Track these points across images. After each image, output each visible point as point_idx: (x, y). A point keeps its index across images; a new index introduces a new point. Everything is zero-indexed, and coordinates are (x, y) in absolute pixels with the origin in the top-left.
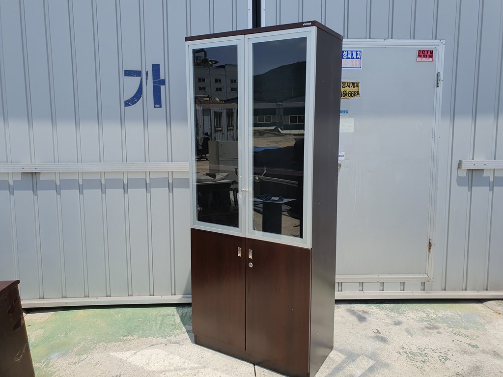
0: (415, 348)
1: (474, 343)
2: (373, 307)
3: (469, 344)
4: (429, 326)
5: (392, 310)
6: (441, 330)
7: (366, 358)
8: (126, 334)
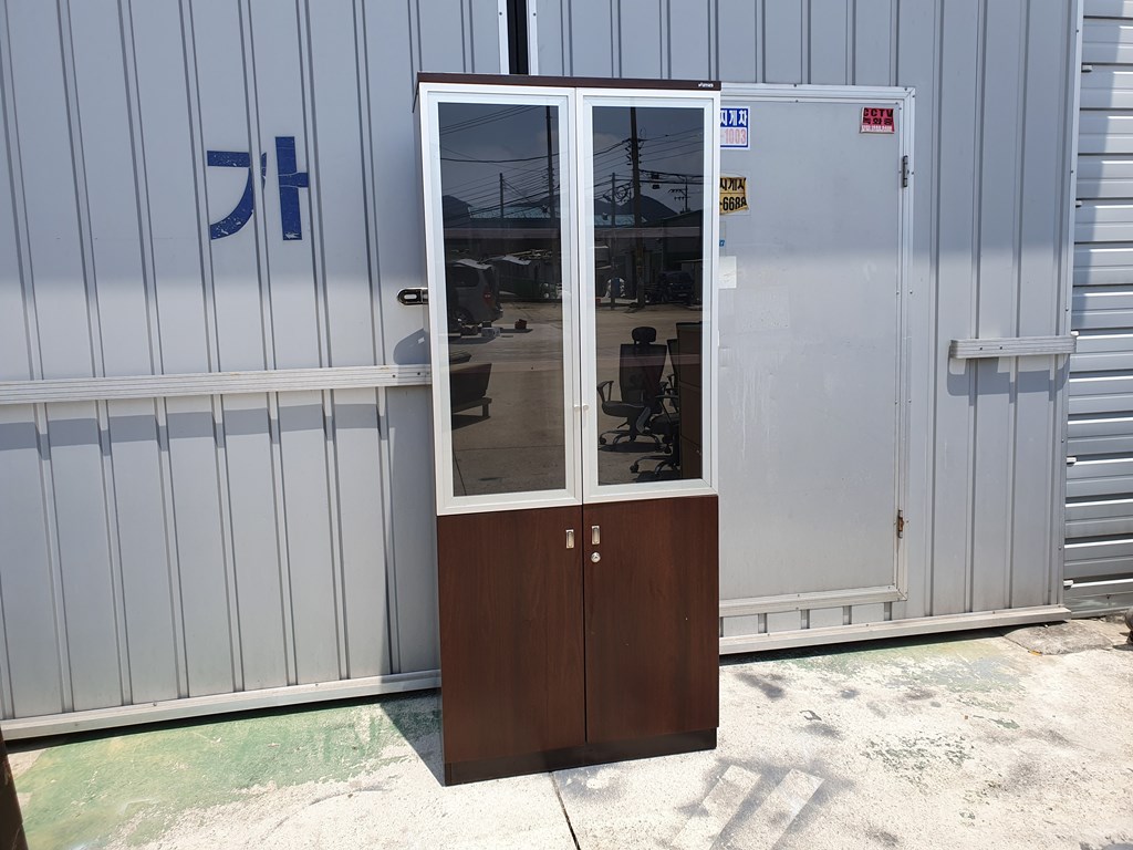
0: (897, 742)
1: (1007, 718)
2: (790, 664)
3: (999, 722)
4: (913, 693)
5: (831, 667)
6: (937, 699)
7: (804, 775)
8: (246, 783)
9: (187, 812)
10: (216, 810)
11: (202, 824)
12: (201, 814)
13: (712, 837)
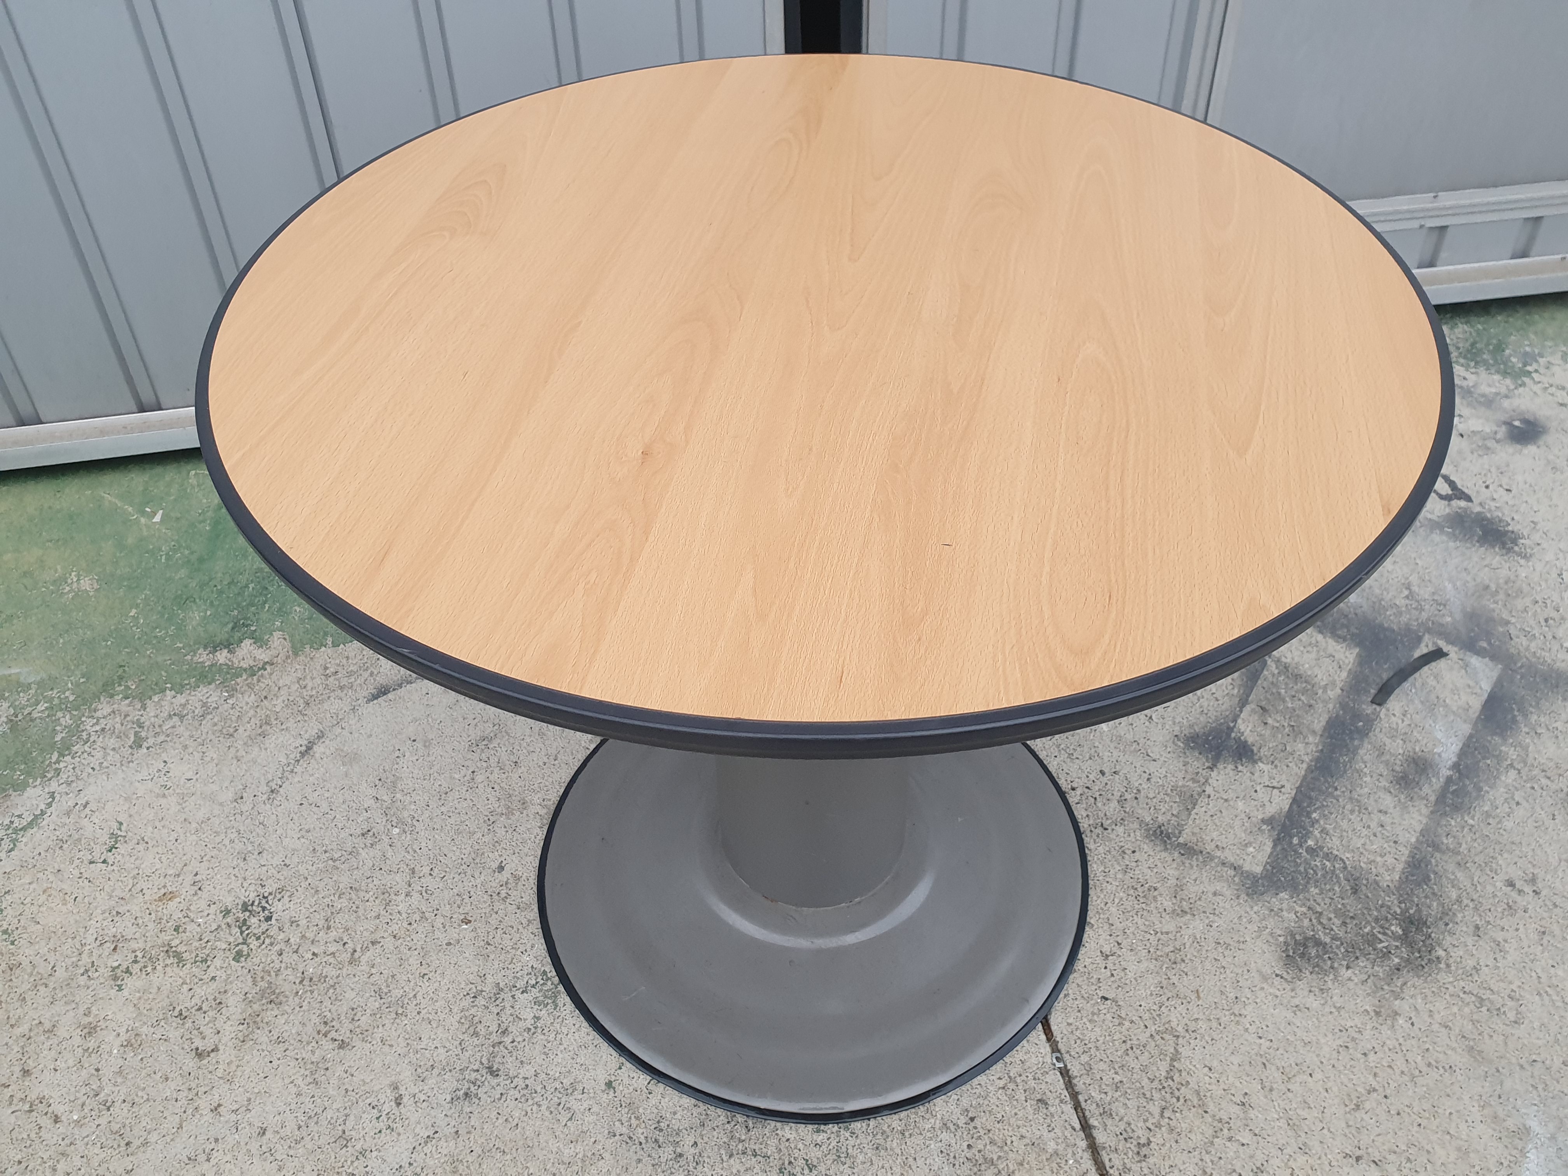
8: (222, 634)
9: (104, 708)
10: (167, 709)
11: (138, 743)
12: (135, 715)
13: (1269, 821)
